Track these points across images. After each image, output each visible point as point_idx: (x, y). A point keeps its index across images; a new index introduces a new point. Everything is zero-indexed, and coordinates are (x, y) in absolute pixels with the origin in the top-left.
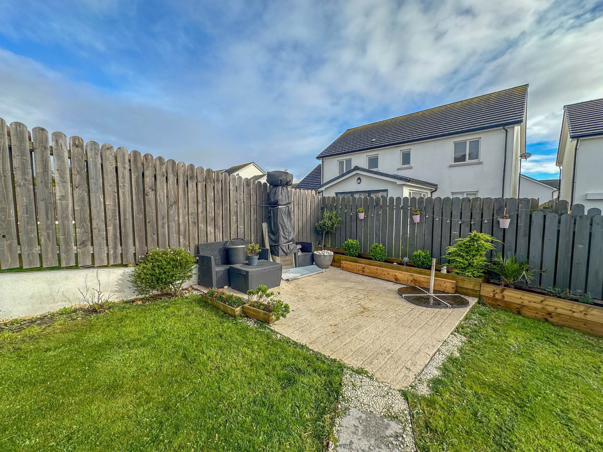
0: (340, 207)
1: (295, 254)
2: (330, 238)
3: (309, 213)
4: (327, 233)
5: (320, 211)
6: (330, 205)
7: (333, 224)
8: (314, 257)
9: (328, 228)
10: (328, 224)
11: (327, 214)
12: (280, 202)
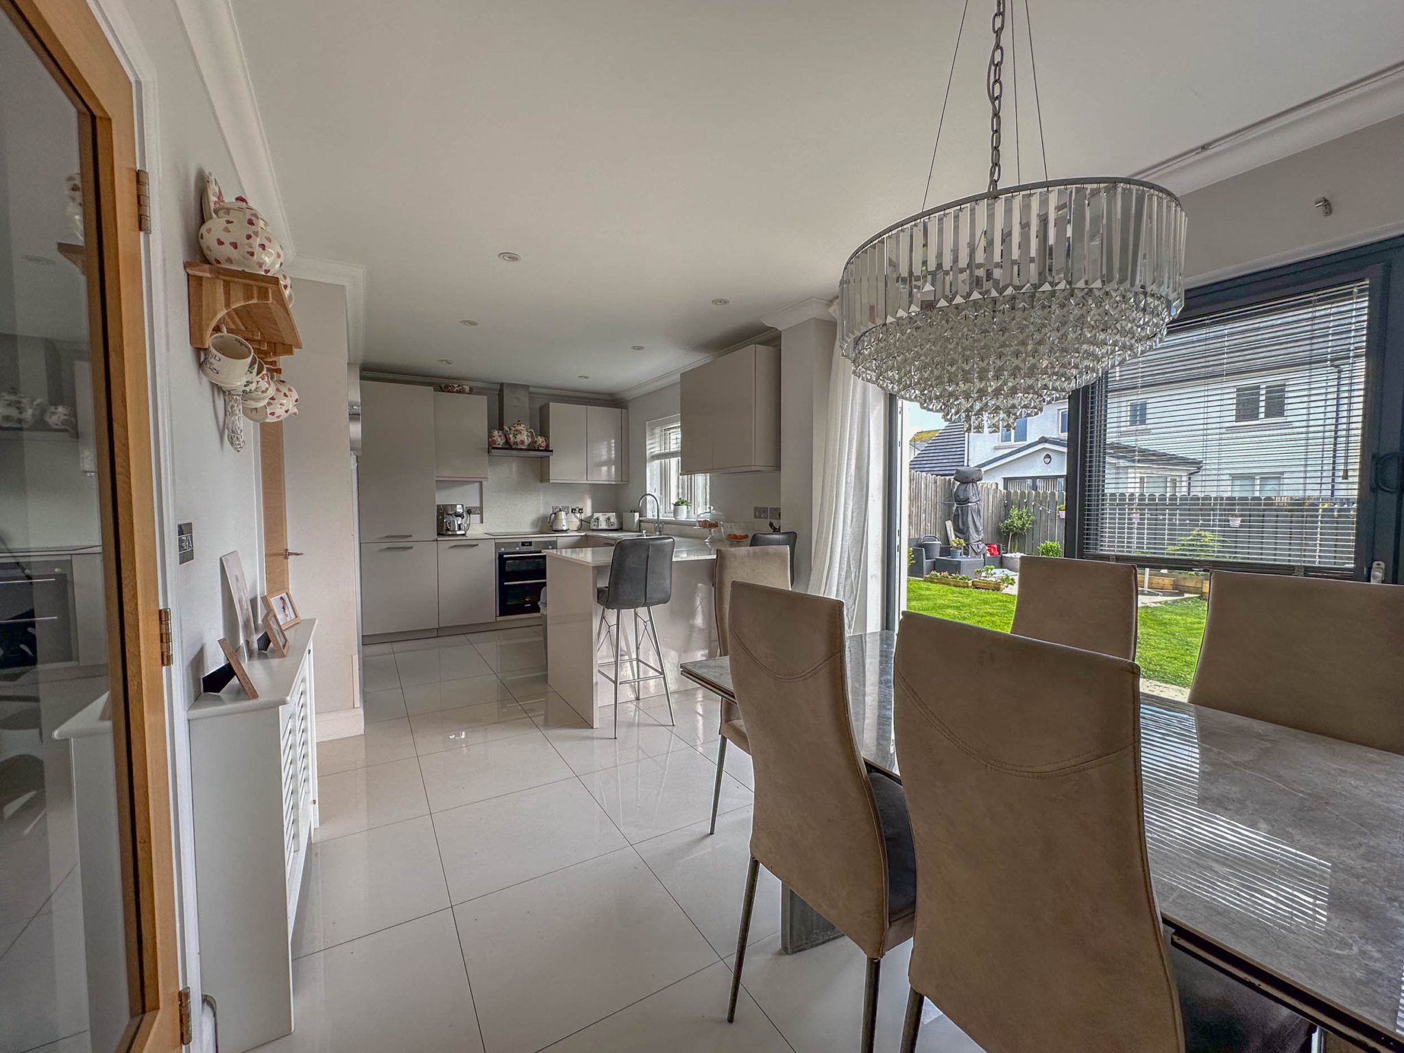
0: (1033, 504)
1: (984, 555)
2: (1017, 541)
3: (990, 511)
4: (1015, 534)
5: (1003, 508)
6: (1017, 501)
7: (1024, 525)
8: (1003, 560)
9: (1016, 529)
10: (1017, 524)
11: (1015, 512)
12: (970, 500)
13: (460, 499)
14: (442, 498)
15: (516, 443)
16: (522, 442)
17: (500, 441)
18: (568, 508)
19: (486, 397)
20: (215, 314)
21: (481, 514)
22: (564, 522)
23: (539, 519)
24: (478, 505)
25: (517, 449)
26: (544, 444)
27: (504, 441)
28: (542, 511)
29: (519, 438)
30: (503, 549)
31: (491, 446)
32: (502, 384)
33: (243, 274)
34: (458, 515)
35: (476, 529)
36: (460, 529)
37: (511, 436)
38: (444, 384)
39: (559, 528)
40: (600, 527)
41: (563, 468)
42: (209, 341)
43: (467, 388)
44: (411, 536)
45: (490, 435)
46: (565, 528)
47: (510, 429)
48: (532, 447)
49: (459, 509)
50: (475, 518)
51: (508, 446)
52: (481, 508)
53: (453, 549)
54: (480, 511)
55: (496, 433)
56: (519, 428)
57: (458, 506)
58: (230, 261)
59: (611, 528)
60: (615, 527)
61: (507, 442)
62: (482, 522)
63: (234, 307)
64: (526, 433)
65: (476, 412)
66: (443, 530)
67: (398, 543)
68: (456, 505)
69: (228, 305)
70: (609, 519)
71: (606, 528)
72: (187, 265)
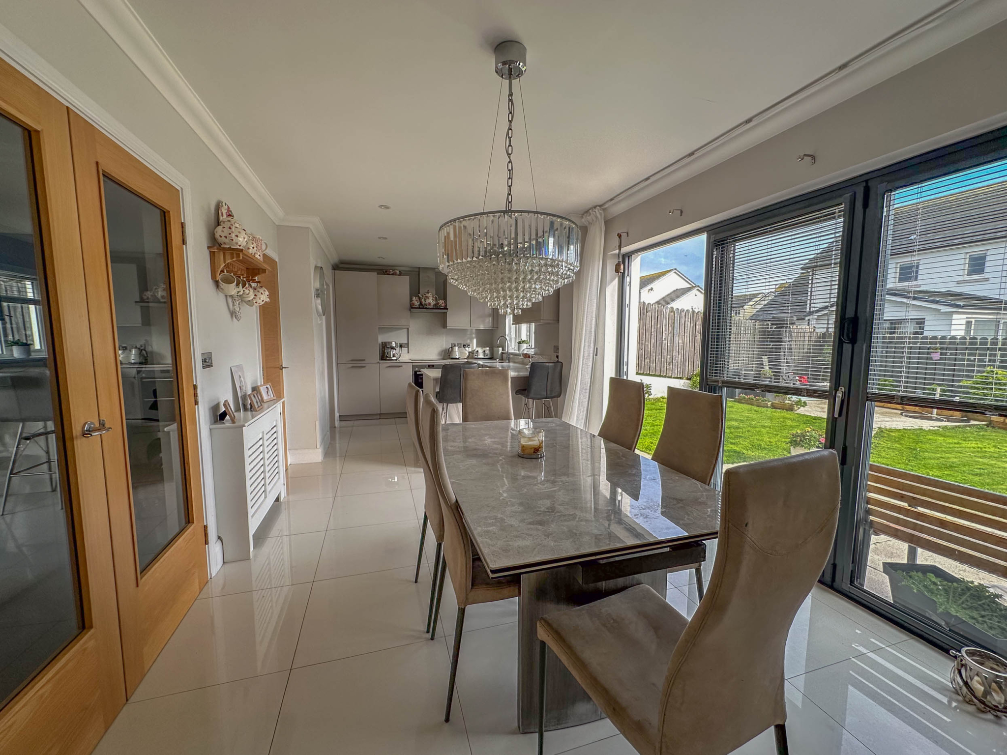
13: (395, 339)
14: (382, 339)
15: (426, 304)
16: (430, 304)
17: (417, 303)
18: (461, 344)
19: (408, 277)
20: (220, 266)
21: (408, 347)
22: (457, 353)
23: (442, 351)
24: (406, 342)
25: (426, 308)
26: (443, 305)
27: (419, 303)
28: (444, 346)
29: (428, 301)
30: (417, 369)
31: (412, 307)
32: (419, 268)
33: (230, 249)
34: (393, 348)
35: (405, 356)
36: (394, 356)
37: (423, 300)
38: (384, 270)
39: (454, 357)
40: (479, 357)
41: (455, 320)
42: (218, 278)
43: (398, 272)
44: (364, 360)
45: (411, 300)
46: (457, 357)
47: (423, 296)
48: (437, 307)
49: (394, 344)
50: (405, 350)
51: (422, 306)
52: (408, 344)
53: (389, 369)
54: (407, 345)
55: (414, 299)
56: (427, 295)
57: (394, 343)
58: (225, 243)
60: (488, 357)
61: (421, 304)
62: (408, 352)
63: (227, 262)
64: (431, 298)
65: (403, 285)
66: (384, 357)
67: (358, 363)
68: (391, 342)
69: (225, 262)
70: (484, 351)
71: (483, 357)
72: (208, 248)
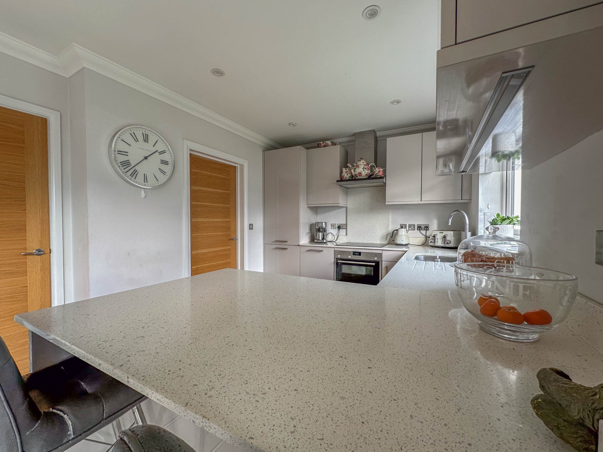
15: (357, 175)
19: (339, 146)
21: (346, 229)
23: (388, 235)
24: (345, 223)
26: (381, 173)
28: (390, 228)
30: (339, 256)
32: (355, 135)
34: (320, 229)
36: (323, 239)
37: (353, 170)
40: (436, 244)
41: (397, 192)
45: (341, 172)
47: (353, 165)
48: (370, 177)
49: (322, 226)
50: (342, 232)
51: (353, 178)
52: (346, 226)
53: (308, 252)
55: (344, 170)
59: (447, 246)
60: (452, 245)
62: (347, 235)
65: (333, 159)
67: (280, 245)
70: (445, 237)
71: (443, 245)
